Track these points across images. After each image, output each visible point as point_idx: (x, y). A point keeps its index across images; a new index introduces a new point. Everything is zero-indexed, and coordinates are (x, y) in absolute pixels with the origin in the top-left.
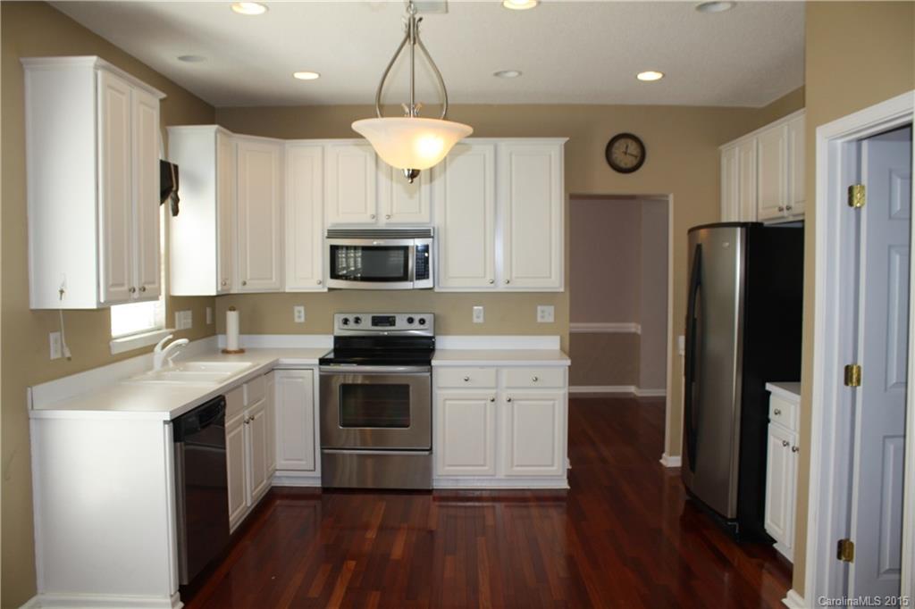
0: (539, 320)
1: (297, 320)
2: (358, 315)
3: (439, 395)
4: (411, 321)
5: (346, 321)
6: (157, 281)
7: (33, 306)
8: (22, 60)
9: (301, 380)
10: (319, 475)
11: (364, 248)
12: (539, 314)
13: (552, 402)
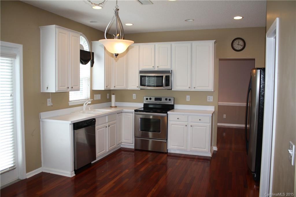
0: (208, 101)
1: (134, 98)
2: (151, 97)
3: (170, 123)
4: (166, 99)
5: (147, 99)
6: (78, 85)
7: (42, 92)
8: (39, 27)
9: (129, 116)
10: (134, 145)
11: (157, 77)
12: (208, 99)
13: (205, 128)
